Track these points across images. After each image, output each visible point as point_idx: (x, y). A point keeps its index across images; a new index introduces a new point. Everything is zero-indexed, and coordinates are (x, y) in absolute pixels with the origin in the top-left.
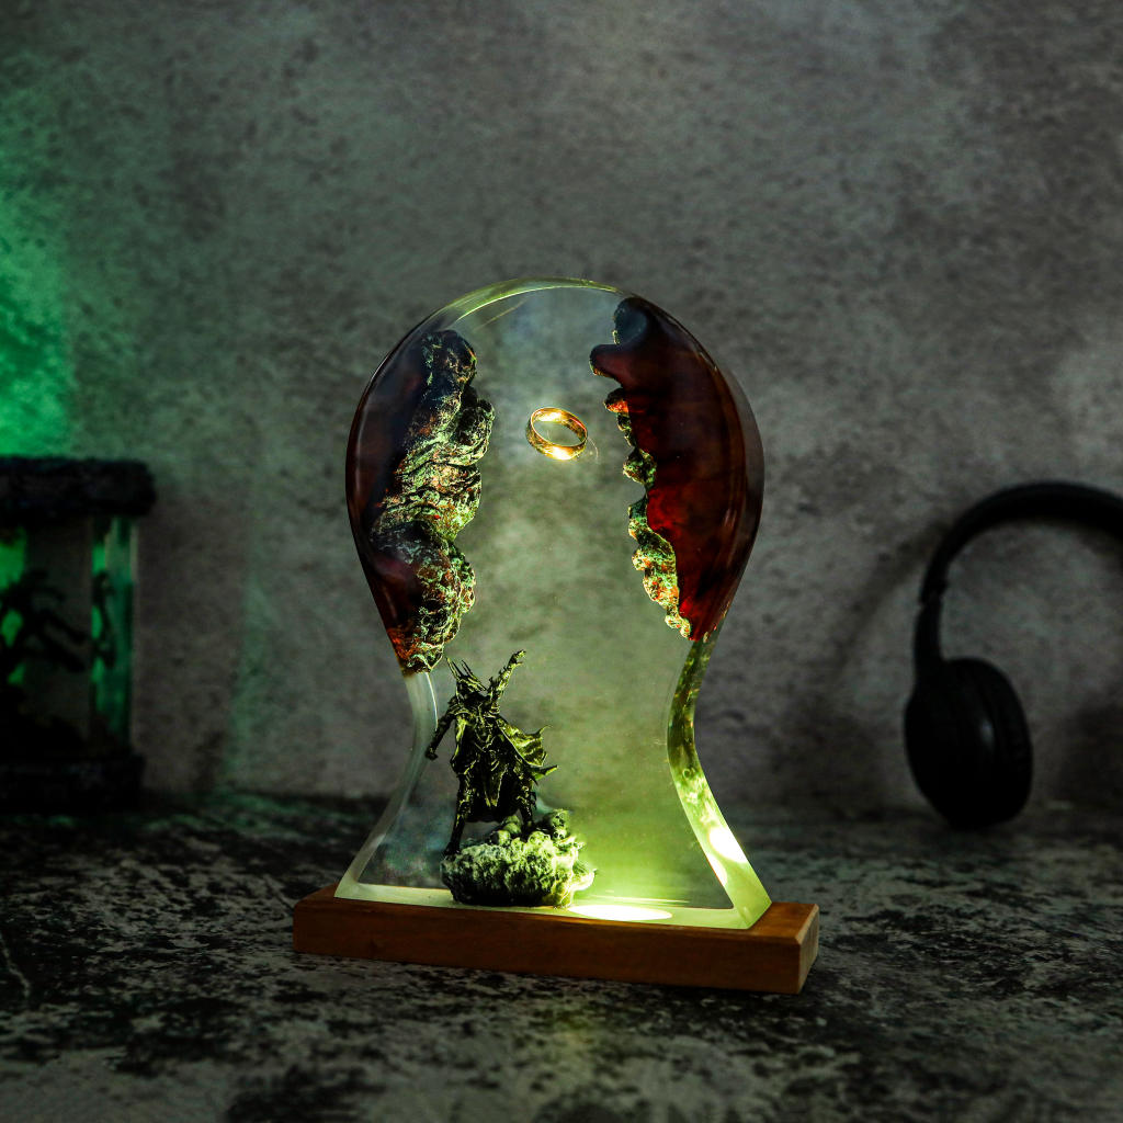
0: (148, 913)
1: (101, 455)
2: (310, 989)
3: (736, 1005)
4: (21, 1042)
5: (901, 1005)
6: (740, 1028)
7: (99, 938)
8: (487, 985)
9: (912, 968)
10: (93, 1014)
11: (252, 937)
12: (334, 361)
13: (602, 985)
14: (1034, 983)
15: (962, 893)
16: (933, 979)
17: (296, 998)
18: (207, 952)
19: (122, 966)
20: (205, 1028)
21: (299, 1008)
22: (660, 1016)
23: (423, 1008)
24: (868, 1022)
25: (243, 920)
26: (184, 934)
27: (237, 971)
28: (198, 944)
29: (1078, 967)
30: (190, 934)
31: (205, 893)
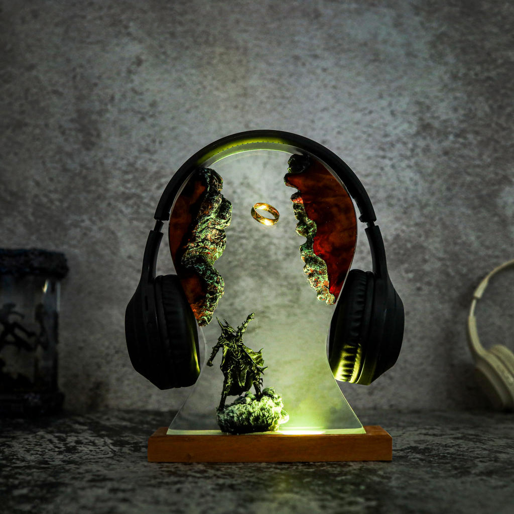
0: (42, 452)
2: (107, 477)
3: (321, 481)
5: (406, 482)
6: (319, 490)
9: (417, 468)
11: (89, 460)
14: (477, 471)
15: (450, 438)
16: (426, 471)
17: (99, 480)
18: (65, 466)
19: (20, 471)
20: (48, 493)
21: (98, 484)
23: (160, 483)
24: (386, 488)
25: (88, 455)
26: (56, 460)
27: (75, 472)
29: (501, 464)
30: (60, 460)
31: (73, 444)
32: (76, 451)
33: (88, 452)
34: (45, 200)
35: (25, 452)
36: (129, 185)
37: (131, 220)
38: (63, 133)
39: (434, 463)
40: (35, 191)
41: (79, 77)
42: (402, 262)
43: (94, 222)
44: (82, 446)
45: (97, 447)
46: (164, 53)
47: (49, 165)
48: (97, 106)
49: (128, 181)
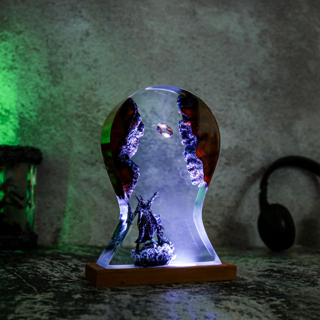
3: (242, 288)
4: (42, 301)
6: (247, 294)
7: (49, 277)
8: (168, 287)
12: (94, 121)
13: (201, 285)
15: (287, 264)
17: (117, 290)
18: (83, 281)
19: (59, 284)
20: (95, 297)
22: (222, 291)
23: (155, 292)
24: (280, 292)
28: (78, 279)
30: (75, 276)
31: (74, 266)
32: (80, 271)
34: (27, 116)
35: (51, 271)
36: (80, 109)
37: (81, 130)
38: (39, 75)
39: (292, 279)
40: (22, 110)
42: (239, 161)
43: (57, 131)
46: (103, 30)
47: (30, 94)
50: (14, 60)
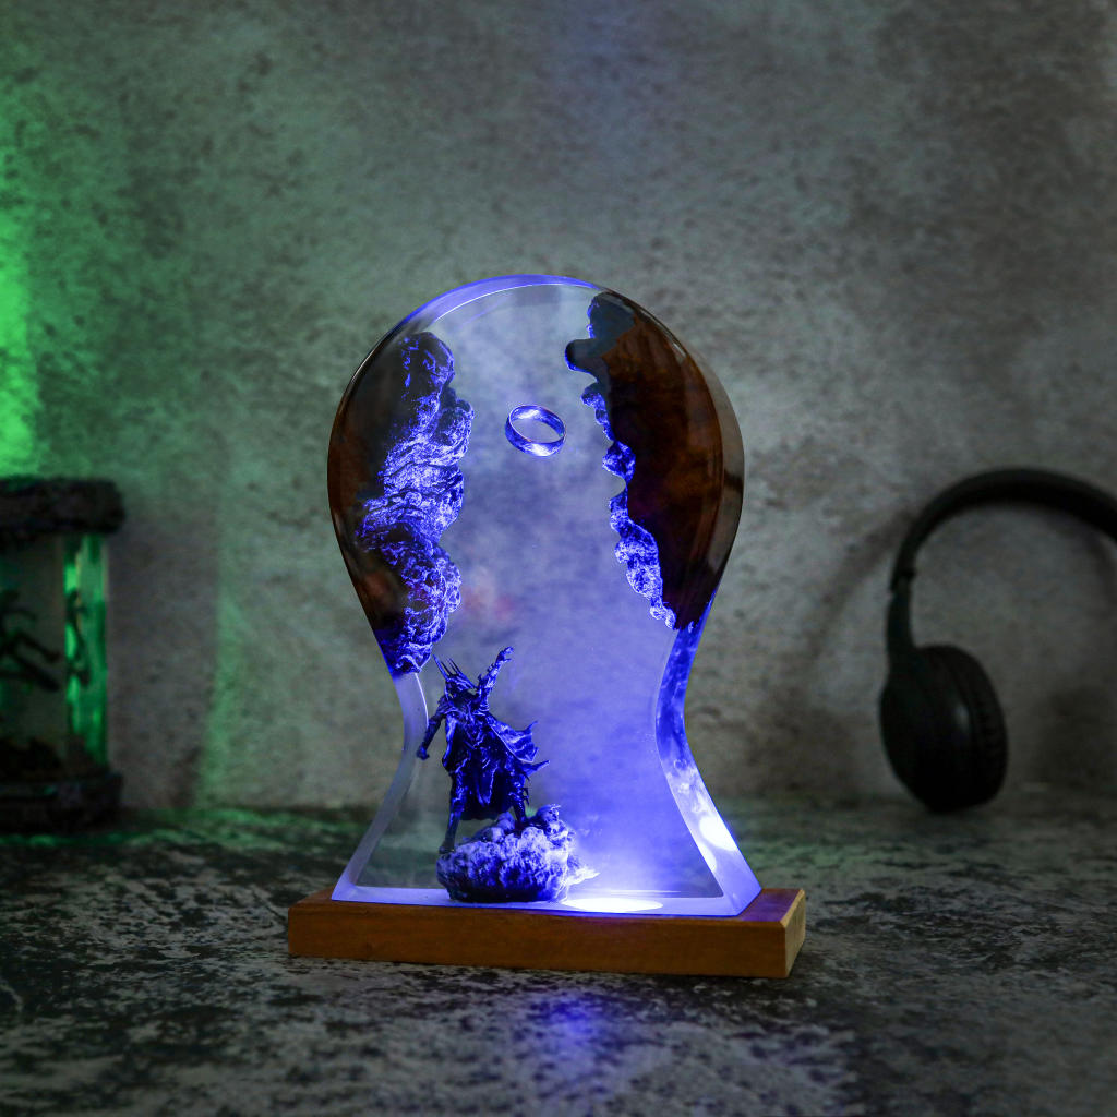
0: (136, 926)
1: (69, 473)
2: (304, 992)
3: (728, 990)
4: (16, 1056)
5: (890, 984)
6: (734, 1012)
7: (89, 952)
8: (481, 981)
9: (897, 948)
10: (89, 1025)
11: (242, 946)
12: (299, 373)
13: (595, 977)
14: (1025, 956)
15: (945, 873)
16: (921, 957)
17: (292, 1001)
18: (199, 961)
19: (114, 978)
20: (202, 1034)
21: (296, 1011)
22: (655, 1004)
23: (419, 1006)
24: (859, 1001)
25: (232, 929)
26: (172, 946)
27: (230, 978)
28: (189, 954)
29: (1066, 939)
30: (180, 945)
31: (192, 904)
32: (206, 922)
33: (231, 922)
34: (66, 366)
35: (104, 929)
36: (248, 333)
37: (254, 407)
38: (103, 220)
39: (930, 937)
40: (47, 345)
41: (133, 98)
42: (816, 494)
43: (174, 414)
44: (213, 907)
45: (245, 910)
46: (318, 47)
47: (73, 289)
48: (175, 161)
49: (244, 325)
50: (11, 175)
